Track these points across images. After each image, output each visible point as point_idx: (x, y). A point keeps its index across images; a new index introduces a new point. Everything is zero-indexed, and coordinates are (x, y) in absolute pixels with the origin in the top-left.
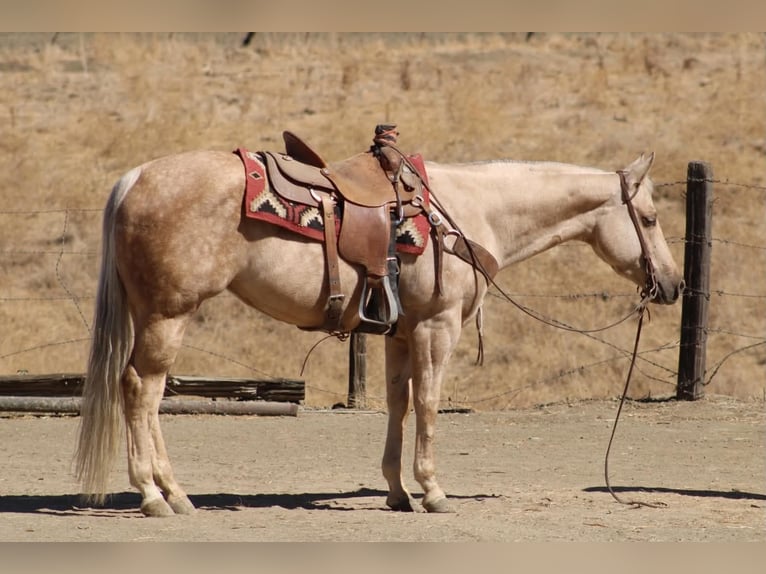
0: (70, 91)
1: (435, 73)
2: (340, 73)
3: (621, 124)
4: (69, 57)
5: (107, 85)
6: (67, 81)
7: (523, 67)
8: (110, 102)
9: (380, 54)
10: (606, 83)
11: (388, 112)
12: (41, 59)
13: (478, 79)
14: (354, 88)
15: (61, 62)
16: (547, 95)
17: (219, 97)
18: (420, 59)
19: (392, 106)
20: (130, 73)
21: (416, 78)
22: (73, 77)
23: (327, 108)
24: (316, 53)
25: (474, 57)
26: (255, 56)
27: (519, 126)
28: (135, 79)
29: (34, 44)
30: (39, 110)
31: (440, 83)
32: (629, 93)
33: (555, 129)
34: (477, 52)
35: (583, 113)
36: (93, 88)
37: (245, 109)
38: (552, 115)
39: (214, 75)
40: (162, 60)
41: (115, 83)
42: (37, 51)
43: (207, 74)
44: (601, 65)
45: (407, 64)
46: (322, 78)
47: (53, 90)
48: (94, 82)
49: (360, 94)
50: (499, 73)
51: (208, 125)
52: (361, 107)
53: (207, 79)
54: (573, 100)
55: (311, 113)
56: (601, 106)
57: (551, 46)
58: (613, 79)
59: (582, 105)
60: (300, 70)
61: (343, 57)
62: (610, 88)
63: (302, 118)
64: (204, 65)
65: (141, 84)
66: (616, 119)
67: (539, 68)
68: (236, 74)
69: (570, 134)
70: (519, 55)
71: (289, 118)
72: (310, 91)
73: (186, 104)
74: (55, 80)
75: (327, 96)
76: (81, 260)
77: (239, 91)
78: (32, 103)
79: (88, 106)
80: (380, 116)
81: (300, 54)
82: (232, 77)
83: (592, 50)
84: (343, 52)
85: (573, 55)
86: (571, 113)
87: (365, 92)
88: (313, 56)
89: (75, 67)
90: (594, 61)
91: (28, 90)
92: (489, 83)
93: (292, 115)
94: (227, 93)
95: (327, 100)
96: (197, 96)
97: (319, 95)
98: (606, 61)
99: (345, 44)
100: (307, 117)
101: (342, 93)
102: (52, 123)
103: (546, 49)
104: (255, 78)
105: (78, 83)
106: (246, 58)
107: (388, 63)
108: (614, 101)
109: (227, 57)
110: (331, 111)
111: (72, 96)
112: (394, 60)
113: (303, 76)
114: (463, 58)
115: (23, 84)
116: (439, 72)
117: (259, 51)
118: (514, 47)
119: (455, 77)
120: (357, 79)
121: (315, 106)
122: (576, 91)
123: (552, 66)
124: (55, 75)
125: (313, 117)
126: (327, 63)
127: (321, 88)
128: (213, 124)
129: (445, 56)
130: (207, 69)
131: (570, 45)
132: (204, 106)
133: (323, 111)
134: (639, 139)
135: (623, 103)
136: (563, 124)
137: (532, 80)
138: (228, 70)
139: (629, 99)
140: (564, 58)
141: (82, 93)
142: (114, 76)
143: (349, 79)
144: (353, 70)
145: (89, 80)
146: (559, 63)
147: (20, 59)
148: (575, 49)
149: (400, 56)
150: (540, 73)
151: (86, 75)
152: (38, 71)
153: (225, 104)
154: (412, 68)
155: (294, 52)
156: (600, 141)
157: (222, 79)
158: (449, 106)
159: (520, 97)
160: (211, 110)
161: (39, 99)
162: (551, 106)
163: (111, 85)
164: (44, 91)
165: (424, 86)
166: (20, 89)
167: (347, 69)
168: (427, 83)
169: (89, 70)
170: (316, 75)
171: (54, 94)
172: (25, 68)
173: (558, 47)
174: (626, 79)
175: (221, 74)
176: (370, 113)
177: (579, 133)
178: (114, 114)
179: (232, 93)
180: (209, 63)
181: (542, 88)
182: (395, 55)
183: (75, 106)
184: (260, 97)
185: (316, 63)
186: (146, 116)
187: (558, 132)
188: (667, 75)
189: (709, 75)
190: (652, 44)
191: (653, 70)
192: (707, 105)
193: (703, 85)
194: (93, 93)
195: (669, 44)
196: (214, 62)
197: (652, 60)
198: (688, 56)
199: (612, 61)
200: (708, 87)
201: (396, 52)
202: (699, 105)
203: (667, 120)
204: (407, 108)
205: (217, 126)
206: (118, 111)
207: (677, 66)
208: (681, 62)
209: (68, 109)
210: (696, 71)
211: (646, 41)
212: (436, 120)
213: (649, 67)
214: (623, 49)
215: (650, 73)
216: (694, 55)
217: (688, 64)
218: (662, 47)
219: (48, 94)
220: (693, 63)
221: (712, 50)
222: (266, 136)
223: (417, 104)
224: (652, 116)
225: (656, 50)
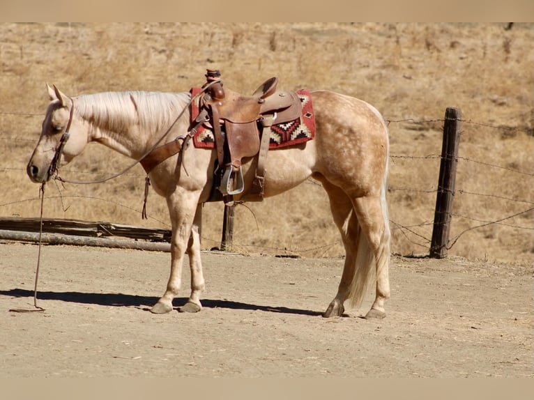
0: (59, 38)
1: (292, 41)
2: (232, 38)
3: (408, 81)
5: (82, 36)
6: (58, 32)
7: (348, 41)
8: (84, 47)
9: (257, 27)
10: (400, 53)
11: (260, 64)
13: (318, 46)
14: (240, 48)
16: (362, 59)
17: (153, 48)
18: (282, 32)
19: (263, 61)
21: (280, 44)
22: (62, 29)
23: (221, 58)
24: (217, 24)
25: (317, 32)
28: (100, 33)
30: (38, 50)
31: (294, 47)
32: (414, 61)
33: (366, 81)
34: (319, 29)
35: (384, 72)
36: (74, 37)
37: (169, 57)
38: (364, 72)
39: (151, 34)
41: (88, 35)
43: (147, 33)
44: (397, 42)
45: (274, 34)
46: (220, 40)
47: (48, 37)
48: (74, 34)
49: (243, 52)
50: (332, 43)
51: (145, 65)
52: (243, 60)
53: (146, 36)
54: (378, 63)
55: (211, 62)
56: (396, 68)
57: (366, 28)
58: (405, 51)
59: (384, 67)
60: (206, 34)
61: (234, 28)
62: (402, 57)
63: (205, 65)
64: (146, 27)
65: (105, 37)
66: (404, 77)
67: (358, 42)
68: (165, 34)
69: (375, 85)
70: (346, 32)
71: (197, 64)
72: (212, 48)
73: (132, 51)
74: (51, 31)
75: (222, 52)
77: (167, 45)
78: (34, 44)
79: (69, 49)
80: (255, 66)
81: (207, 24)
82: (163, 36)
83: (393, 32)
84: (234, 24)
85: (380, 34)
86: (376, 71)
87: (247, 51)
88: (215, 26)
89: (64, 24)
90: (394, 39)
91: (32, 36)
92: (326, 49)
93: (198, 62)
94: (159, 46)
95: (222, 54)
96: (140, 47)
97: (217, 50)
98: (401, 40)
100: (209, 64)
101: (232, 50)
102: (46, 58)
103: (363, 30)
104: (177, 37)
105: (65, 34)
107: (263, 33)
108: (404, 65)
110: (224, 61)
111: (60, 42)
112: (267, 31)
113: (208, 38)
114: (310, 33)
115: (29, 32)
116: (294, 41)
118: (343, 27)
119: (304, 44)
120: (242, 42)
121: (215, 58)
122: (381, 58)
123: (367, 41)
124: (51, 28)
125: (213, 64)
126: (223, 30)
127: (219, 46)
128: (149, 65)
129: (299, 31)
130: (146, 30)
131: (378, 28)
132: (144, 53)
133: (219, 61)
134: (419, 91)
135: (410, 67)
136: (371, 78)
137: (353, 49)
138: (160, 31)
139: (414, 65)
140: (375, 36)
141: (67, 40)
142: (87, 30)
143: (237, 42)
144: (240, 36)
145: (72, 32)
146: (371, 39)
148: (382, 31)
149: (270, 29)
150: (358, 45)
151: (70, 29)
152: (39, 25)
153: (156, 53)
154: (277, 37)
156: (393, 90)
157: (156, 37)
158: (299, 62)
159: (345, 59)
160: (148, 56)
161: (39, 42)
162: (364, 66)
163: (85, 36)
164: (42, 37)
165: (284, 49)
166: (27, 35)
167: (236, 35)
168: (286, 47)
170: (216, 38)
171: (49, 39)
173: (371, 29)
174: (414, 52)
175: (156, 34)
176: (249, 64)
177: (381, 85)
178: (86, 55)
179: (162, 46)
180: (148, 26)
181: (359, 55)
182: (267, 28)
183: (62, 48)
184: (180, 50)
185: (217, 30)
186: (106, 58)
187: (368, 83)
188: (439, 51)
189: (466, 53)
190: (430, 31)
191: (431, 47)
192: (464, 71)
193: (462, 58)
194: (74, 40)
195: (442, 31)
196: (152, 26)
197: (430, 41)
198: (454, 39)
199: (405, 40)
200: (465, 60)
201: (268, 26)
202: (458, 71)
203: (437, 80)
204: (273, 62)
205: (151, 66)
206: (89, 53)
207: (446, 46)
208: (449, 44)
209: (57, 50)
210: (457, 50)
211: (427, 29)
212: (290, 71)
213: (428, 45)
214: (413, 33)
215: (429, 49)
216: (458, 40)
217: (453, 45)
218: (437, 33)
219: (46, 39)
220: (456, 44)
221: (469, 37)
222: (182, 75)
223: (279, 60)
224: (428, 76)
225: (433, 34)
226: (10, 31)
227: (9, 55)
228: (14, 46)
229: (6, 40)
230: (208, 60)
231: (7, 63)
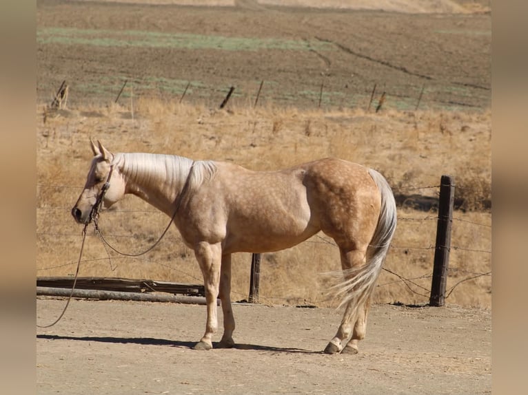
0: (123, 129)
1: (324, 127)
2: (272, 125)
3: (423, 159)
4: (124, 110)
5: (144, 126)
6: (123, 123)
7: (372, 127)
8: (144, 136)
9: (295, 115)
10: (418, 137)
11: (296, 147)
12: (109, 111)
13: (347, 132)
14: (279, 134)
15: (119, 113)
16: (385, 142)
17: (204, 136)
18: (317, 120)
19: (299, 145)
20: (157, 120)
21: (314, 130)
22: (126, 121)
23: (263, 143)
24: (260, 114)
25: (347, 120)
26: (226, 114)
27: (367, 158)
28: (159, 124)
29: (106, 103)
30: (105, 139)
31: (327, 133)
32: (430, 143)
34: (349, 117)
35: (404, 153)
36: (136, 128)
37: (218, 142)
38: (386, 153)
39: (203, 124)
40: (175, 114)
41: (148, 125)
42: (107, 107)
43: (199, 123)
44: (415, 127)
45: (309, 122)
46: (262, 127)
47: (114, 128)
48: (137, 124)
49: (282, 137)
50: (360, 129)
52: (281, 144)
53: (199, 125)
54: (399, 145)
55: (254, 146)
56: (414, 149)
57: (389, 116)
58: (422, 135)
59: (404, 148)
60: (250, 122)
61: (275, 117)
62: (419, 140)
63: (249, 149)
64: (198, 118)
65: (162, 126)
66: (421, 156)
67: (382, 127)
68: (215, 124)
70: (371, 119)
71: (242, 148)
72: (255, 135)
73: (186, 138)
74: (116, 123)
75: (264, 137)
76: (120, 220)
77: (216, 133)
78: (102, 134)
79: (132, 138)
80: (293, 149)
81: (251, 114)
82: (213, 125)
83: (412, 119)
84: (275, 114)
85: (401, 121)
86: (397, 152)
87: (285, 136)
88: (258, 116)
89: (127, 116)
90: (412, 125)
91: (100, 127)
93: (243, 146)
94: (209, 134)
95: (263, 140)
96: (193, 135)
97: (260, 137)
98: (419, 125)
99: (276, 109)
100: (252, 148)
101: (273, 136)
102: (112, 145)
103: (386, 117)
104: (225, 126)
105: (127, 125)
106: (221, 115)
107: (300, 121)
108: (421, 146)
109: (211, 114)
110: (265, 146)
111: (124, 132)
112: (302, 120)
113: (252, 126)
114: (339, 120)
116: (327, 127)
117: (228, 111)
118: (369, 115)
119: (335, 130)
120: (281, 129)
121: (257, 143)
122: (401, 141)
123: (389, 126)
124: (116, 120)
125: (256, 148)
126: (265, 119)
127: (261, 133)
128: (200, 150)
129: (331, 119)
130: (199, 120)
131: (400, 115)
132: (196, 140)
133: (261, 146)
134: (432, 168)
135: (426, 148)
136: (392, 158)
137: (377, 133)
138: (210, 121)
139: (430, 146)
140: (396, 123)
141: (130, 131)
142: (148, 121)
143: (277, 129)
144: (279, 124)
145: (134, 123)
146: (392, 125)
147: (97, 110)
148: (402, 118)
149: (306, 118)
150: (382, 130)
151: (133, 121)
152: (107, 117)
153: (207, 140)
154: (311, 124)
155: (248, 113)
156: (411, 168)
157: (207, 126)
159: (369, 143)
160: (199, 143)
161: (106, 133)
162: (387, 148)
163: (146, 126)
164: (109, 128)
165: (318, 135)
166: (95, 127)
167: (276, 123)
168: (320, 133)
169: (135, 118)
170: (258, 126)
171: (115, 130)
172: (100, 115)
173: (393, 116)
174: (429, 135)
175: (207, 123)
176: (287, 147)
178: (146, 142)
179: (212, 134)
180: (201, 117)
181: (381, 138)
182: (303, 116)
183: (125, 137)
184: (227, 137)
185: (259, 119)
186: (164, 144)
187: (389, 162)
188: (451, 134)
189: (474, 135)
190: (444, 117)
191: (444, 131)
192: (472, 151)
193: (471, 140)
194: (136, 130)
195: (454, 118)
196: (203, 116)
197: (444, 125)
198: (464, 124)
199: (422, 126)
200: (473, 141)
201: (304, 116)
202: (468, 151)
203: (449, 158)
204: (307, 146)
205: (202, 151)
206: (148, 140)
207: (458, 130)
208: (460, 128)
209: (121, 138)
210: (468, 132)
211: (441, 115)
212: (321, 153)
213: (442, 129)
214: (429, 119)
215: (443, 132)
216: (467, 124)
217: (463, 129)
218: (450, 118)
219: (111, 129)
220: (466, 129)
221: (477, 122)
222: (228, 157)
223: (311, 144)
224: (442, 156)
225: (447, 120)
226: (81, 123)
227: (79, 144)
228: (84, 136)
229: (78, 131)
230: (252, 145)
231: (78, 151)
